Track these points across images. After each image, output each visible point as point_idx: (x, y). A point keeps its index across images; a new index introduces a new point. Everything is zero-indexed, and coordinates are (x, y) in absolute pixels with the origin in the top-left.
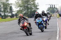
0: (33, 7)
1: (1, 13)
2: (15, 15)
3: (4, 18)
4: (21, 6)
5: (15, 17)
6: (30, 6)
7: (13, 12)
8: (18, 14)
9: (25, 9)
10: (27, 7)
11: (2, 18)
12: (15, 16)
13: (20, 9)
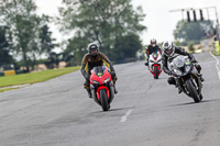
0: (126, 25)
1: (11, 53)
2: (61, 57)
3: (25, 72)
4: (81, 25)
5: (63, 64)
6: (113, 20)
7: (53, 46)
8: (72, 54)
9: (97, 33)
10: (104, 24)
11: (17, 73)
12: (62, 60)
13: (79, 32)
